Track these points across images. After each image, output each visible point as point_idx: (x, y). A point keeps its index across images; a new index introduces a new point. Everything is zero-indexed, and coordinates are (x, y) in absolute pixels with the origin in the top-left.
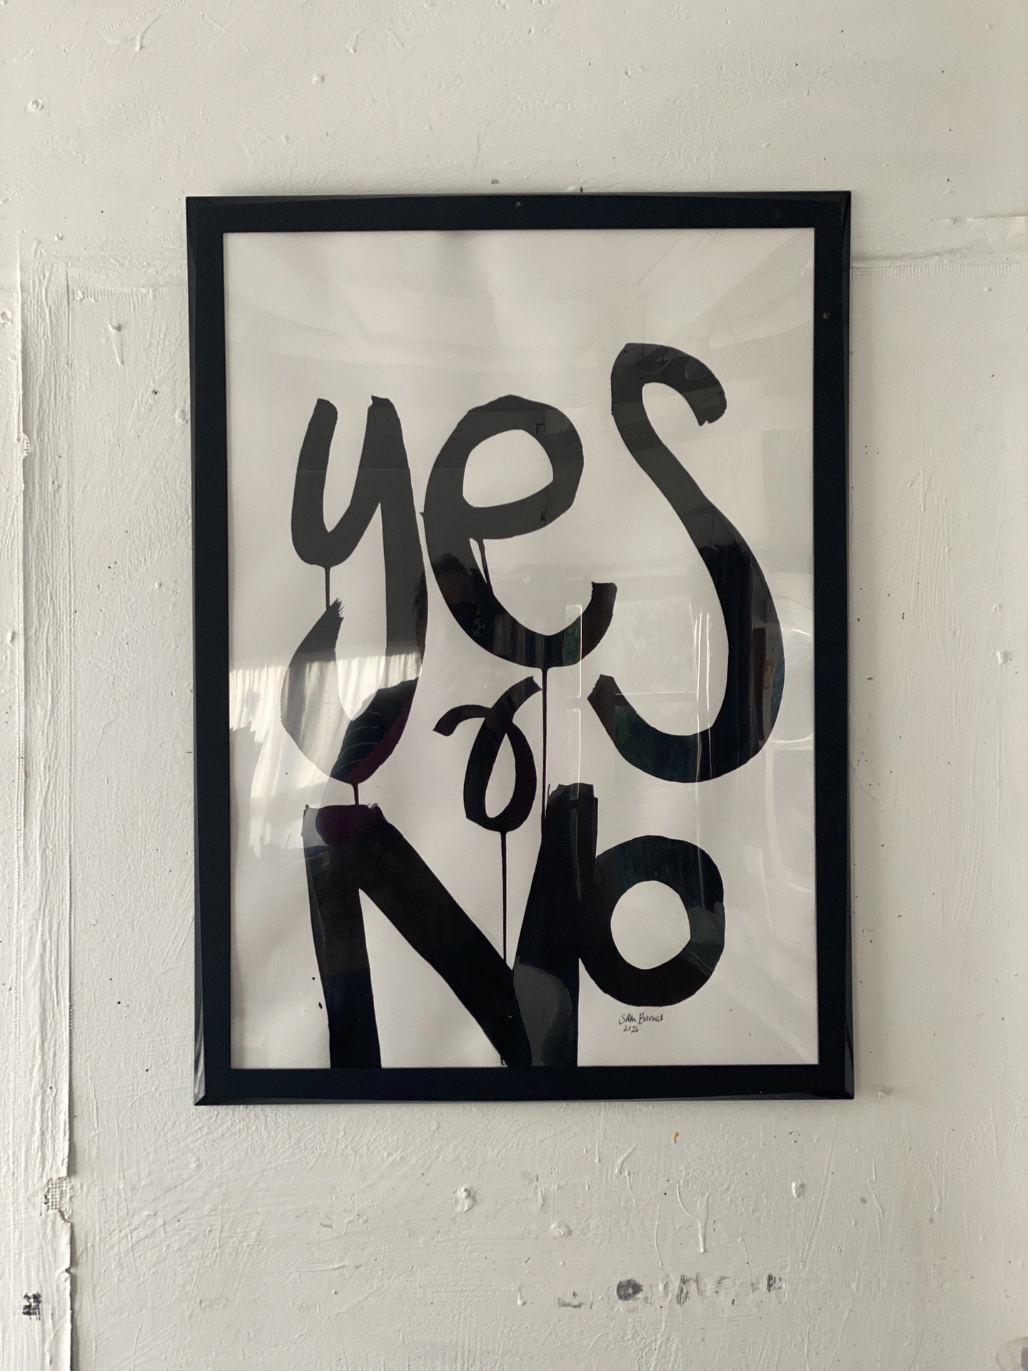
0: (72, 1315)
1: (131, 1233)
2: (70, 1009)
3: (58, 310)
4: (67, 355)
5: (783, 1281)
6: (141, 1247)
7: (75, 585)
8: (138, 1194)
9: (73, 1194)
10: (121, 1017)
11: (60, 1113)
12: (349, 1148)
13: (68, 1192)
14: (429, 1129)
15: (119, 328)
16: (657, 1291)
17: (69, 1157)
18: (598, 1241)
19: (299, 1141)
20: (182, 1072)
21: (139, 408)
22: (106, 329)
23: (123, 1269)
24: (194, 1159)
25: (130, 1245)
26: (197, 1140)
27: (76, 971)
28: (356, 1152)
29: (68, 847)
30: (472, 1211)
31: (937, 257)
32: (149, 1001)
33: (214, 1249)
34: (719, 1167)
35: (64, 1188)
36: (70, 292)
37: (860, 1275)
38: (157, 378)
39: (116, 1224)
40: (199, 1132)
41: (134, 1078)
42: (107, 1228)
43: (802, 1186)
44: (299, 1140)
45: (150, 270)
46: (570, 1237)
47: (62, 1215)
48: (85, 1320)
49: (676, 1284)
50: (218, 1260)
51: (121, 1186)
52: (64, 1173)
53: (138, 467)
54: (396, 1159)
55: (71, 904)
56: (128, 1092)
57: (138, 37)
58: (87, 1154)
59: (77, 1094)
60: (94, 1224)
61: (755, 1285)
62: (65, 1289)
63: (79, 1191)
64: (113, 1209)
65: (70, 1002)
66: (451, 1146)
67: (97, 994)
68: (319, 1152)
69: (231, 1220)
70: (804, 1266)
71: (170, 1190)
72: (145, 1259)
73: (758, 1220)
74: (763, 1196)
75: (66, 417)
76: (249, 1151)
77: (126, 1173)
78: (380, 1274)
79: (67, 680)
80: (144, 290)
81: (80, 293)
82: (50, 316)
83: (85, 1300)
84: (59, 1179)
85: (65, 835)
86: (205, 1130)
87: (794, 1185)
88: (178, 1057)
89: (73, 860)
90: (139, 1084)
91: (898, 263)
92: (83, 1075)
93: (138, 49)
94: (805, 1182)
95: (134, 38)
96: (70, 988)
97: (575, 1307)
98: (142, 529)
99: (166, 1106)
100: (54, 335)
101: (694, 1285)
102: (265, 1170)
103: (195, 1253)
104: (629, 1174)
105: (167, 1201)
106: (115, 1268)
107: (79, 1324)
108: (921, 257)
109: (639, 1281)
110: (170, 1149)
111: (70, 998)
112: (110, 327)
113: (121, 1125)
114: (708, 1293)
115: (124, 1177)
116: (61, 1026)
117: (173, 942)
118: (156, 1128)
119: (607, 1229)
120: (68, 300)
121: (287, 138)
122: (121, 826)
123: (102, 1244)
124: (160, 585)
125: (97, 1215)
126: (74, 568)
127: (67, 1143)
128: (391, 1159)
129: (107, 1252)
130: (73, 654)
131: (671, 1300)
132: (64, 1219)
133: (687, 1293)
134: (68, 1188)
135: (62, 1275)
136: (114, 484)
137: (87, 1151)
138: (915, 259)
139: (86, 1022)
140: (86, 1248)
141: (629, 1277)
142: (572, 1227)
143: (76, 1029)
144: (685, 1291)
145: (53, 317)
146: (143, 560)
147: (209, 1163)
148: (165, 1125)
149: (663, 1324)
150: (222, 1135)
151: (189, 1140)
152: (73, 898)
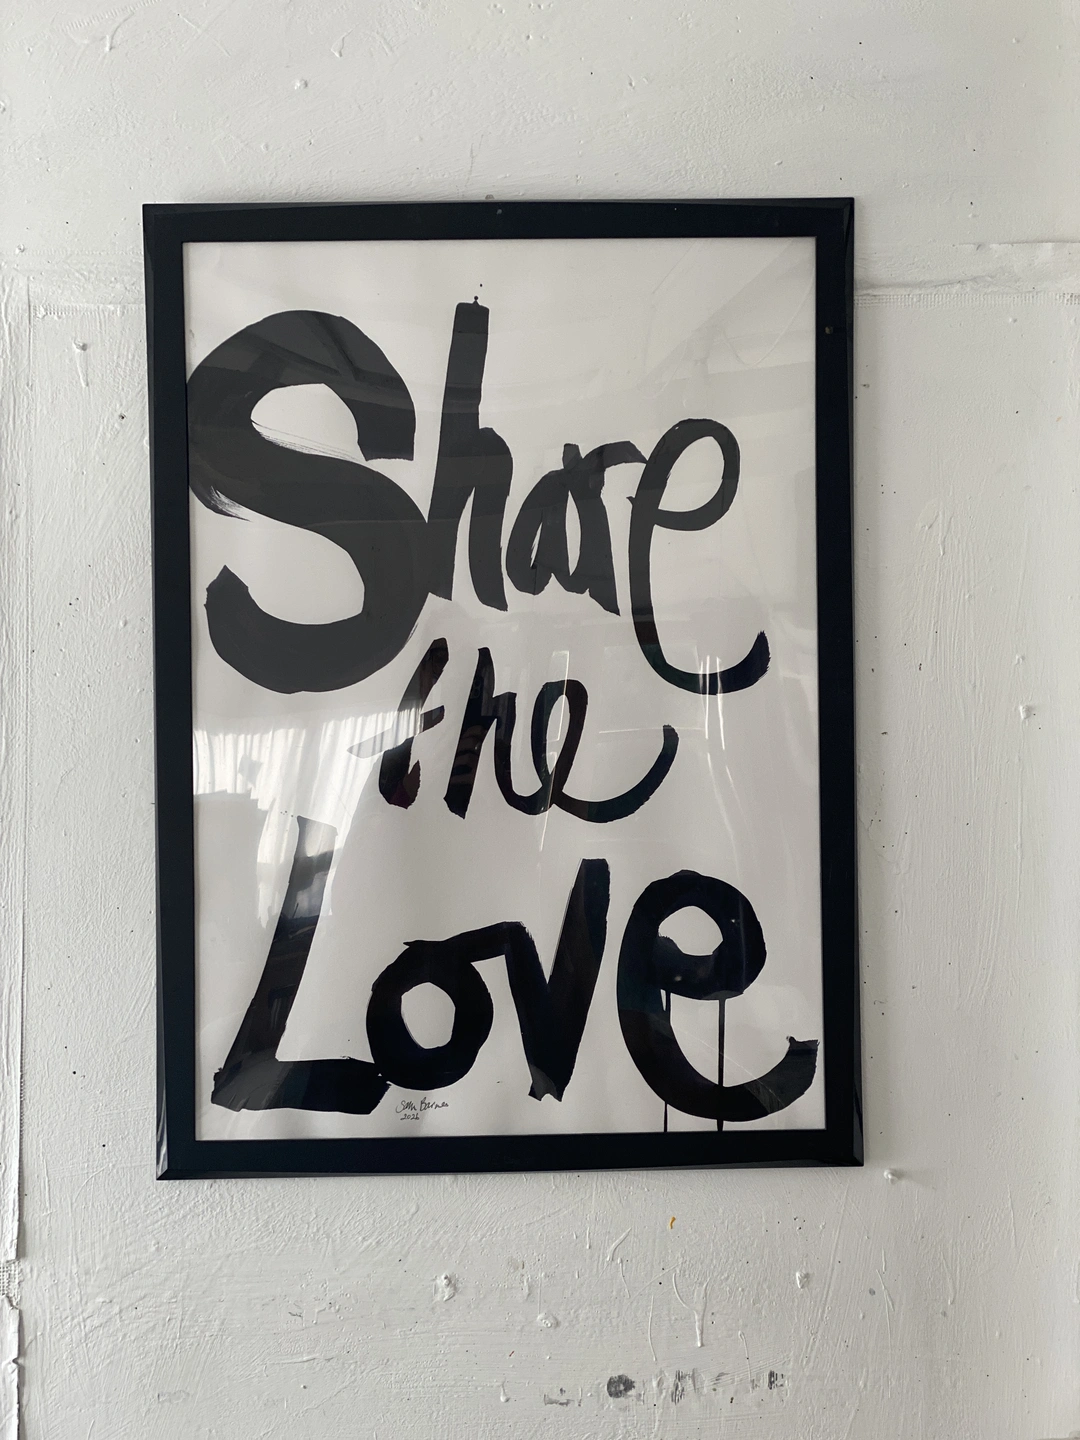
0: (19, 1410)
1: (84, 1321)
2: (21, 1078)
3: (18, 328)
4: (28, 376)
5: (785, 1378)
6: (95, 1336)
7: (32, 622)
8: (93, 1280)
9: (22, 1278)
10: (77, 1088)
11: (9, 1191)
12: (321, 1232)
13: (17, 1276)
14: (408, 1212)
15: (84, 348)
16: (649, 1388)
17: (18, 1238)
18: (588, 1333)
19: (266, 1224)
20: (142, 1148)
21: (105, 434)
22: (70, 349)
23: (74, 1360)
24: (153, 1243)
25: (83, 1333)
26: (157, 1222)
27: (29, 1038)
28: (328, 1237)
29: (21, 904)
30: (452, 1300)
31: (958, 286)
32: (108, 1071)
33: (174, 1339)
34: (718, 1254)
35: (13, 1272)
36: (32, 308)
37: (868, 1371)
38: (124, 403)
39: (68, 1311)
40: (159, 1213)
41: (89, 1153)
42: (59, 1315)
43: (807, 1276)
44: (267, 1222)
45: (118, 286)
46: (558, 1329)
47: (10, 1302)
48: (34, 1413)
49: (670, 1381)
50: (178, 1351)
51: (75, 1271)
52: (12, 1255)
53: (103, 498)
54: (371, 1243)
55: (23, 966)
56: (83, 1169)
57: (108, 37)
58: (37, 1236)
59: (27, 1173)
60: (44, 1311)
61: (755, 1382)
62: (11, 1382)
63: (29, 1276)
64: (65, 1295)
65: (21, 1071)
66: (431, 1229)
67: (50, 1063)
68: (289, 1235)
69: (192, 1308)
70: (808, 1362)
71: (128, 1274)
72: (98, 1350)
73: (759, 1312)
74: (765, 1286)
75: (25, 442)
76: (213, 1233)
77: (80, 1257)
78: (352, 1367)
79: (23, 724)
80: (111, 307)
81: (42, 309)
82: (10, 334)
83: (33, 1392)
84: (8, 1262)
85: (19, 892)
86: (166, 1210)
87: (798, 1275)
88: (138, 1131)
89: (26, 918)
90: (94, 1161)
91: (917, 291)
92: (34, 1151)
93: (107, 49)
94: (810, 1272)
95: (103, 38)
96: (22, 1056)
97: (562, 1404)
98: (106, 564)
99: (124, 1184)
100: (14, 354)
101: (690, 1382)
102: (230, 1254)
103: (154, 1343)
104: (622, 1261)
105: (123, 1287)
106: (67, 1359)
107: (26, 1419)
108: (941, 285)
109: (632, 1377)
110: (129, 1232)
111: (21, 1067)
112: (74, 346)
113: (75, 1205)
114: (705, 1390)
115: (77, 1260)
116: (11, 1097)
117: (134, 1008)
118: (112, 1209)
119: (597, 1321)
120: (30, 316)
121: (267, 147)
122: (80, 882)
123: (53, 1334)
124: (125, 624)
125: (47, 1301)
126: (32, 604)
127: (16, 1224)
128: (366, 1244)
129: (59, 1341)
130: (30, 697)
131: (665, 1398)
132: (12, 1305)
133: (683, 1390)
134: (17, 1272)
135: (9, 1366)
136: (76, 515)
137: (38, 1232)
138: (936, 286)
139: (38, 1092)
140: (36, 1336)
141: (621, 1373)
142: (560, 1318)
143: (28, 1101)
144: (680, 1388)
145: (13, 334)
146: (107, 597)
147: (170, 1246)
148: (122, 1205)
149: (657, 1424)
150: (184, 1217)
151: (149, 1221)
152: (26, 959)
